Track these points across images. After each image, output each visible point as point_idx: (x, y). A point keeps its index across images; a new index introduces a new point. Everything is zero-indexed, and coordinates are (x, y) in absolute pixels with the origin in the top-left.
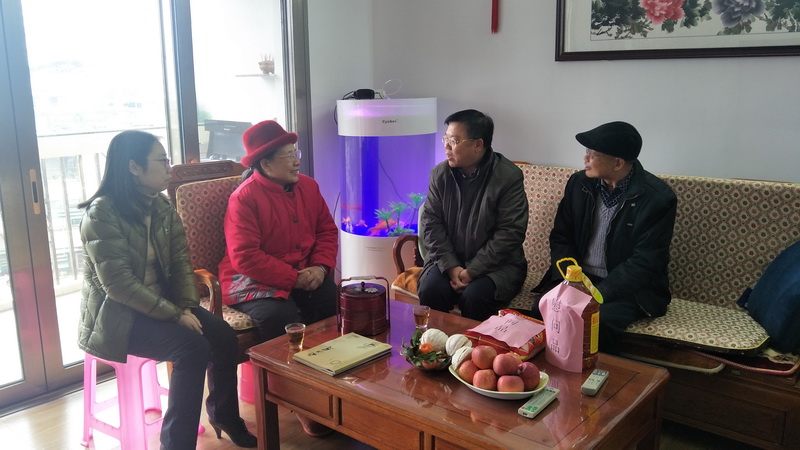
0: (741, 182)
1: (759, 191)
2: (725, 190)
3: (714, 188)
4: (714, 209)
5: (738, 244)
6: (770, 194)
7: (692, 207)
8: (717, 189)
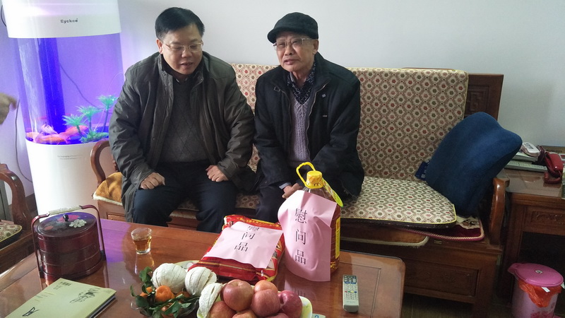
0: (414, 71)
1: (429, 78)
2: (401, 78)
3: (391, 77)
4: (392, 96)
5: (413, 125)
6: (439, 80)
7: (373, 96)
8: (394, 78)
